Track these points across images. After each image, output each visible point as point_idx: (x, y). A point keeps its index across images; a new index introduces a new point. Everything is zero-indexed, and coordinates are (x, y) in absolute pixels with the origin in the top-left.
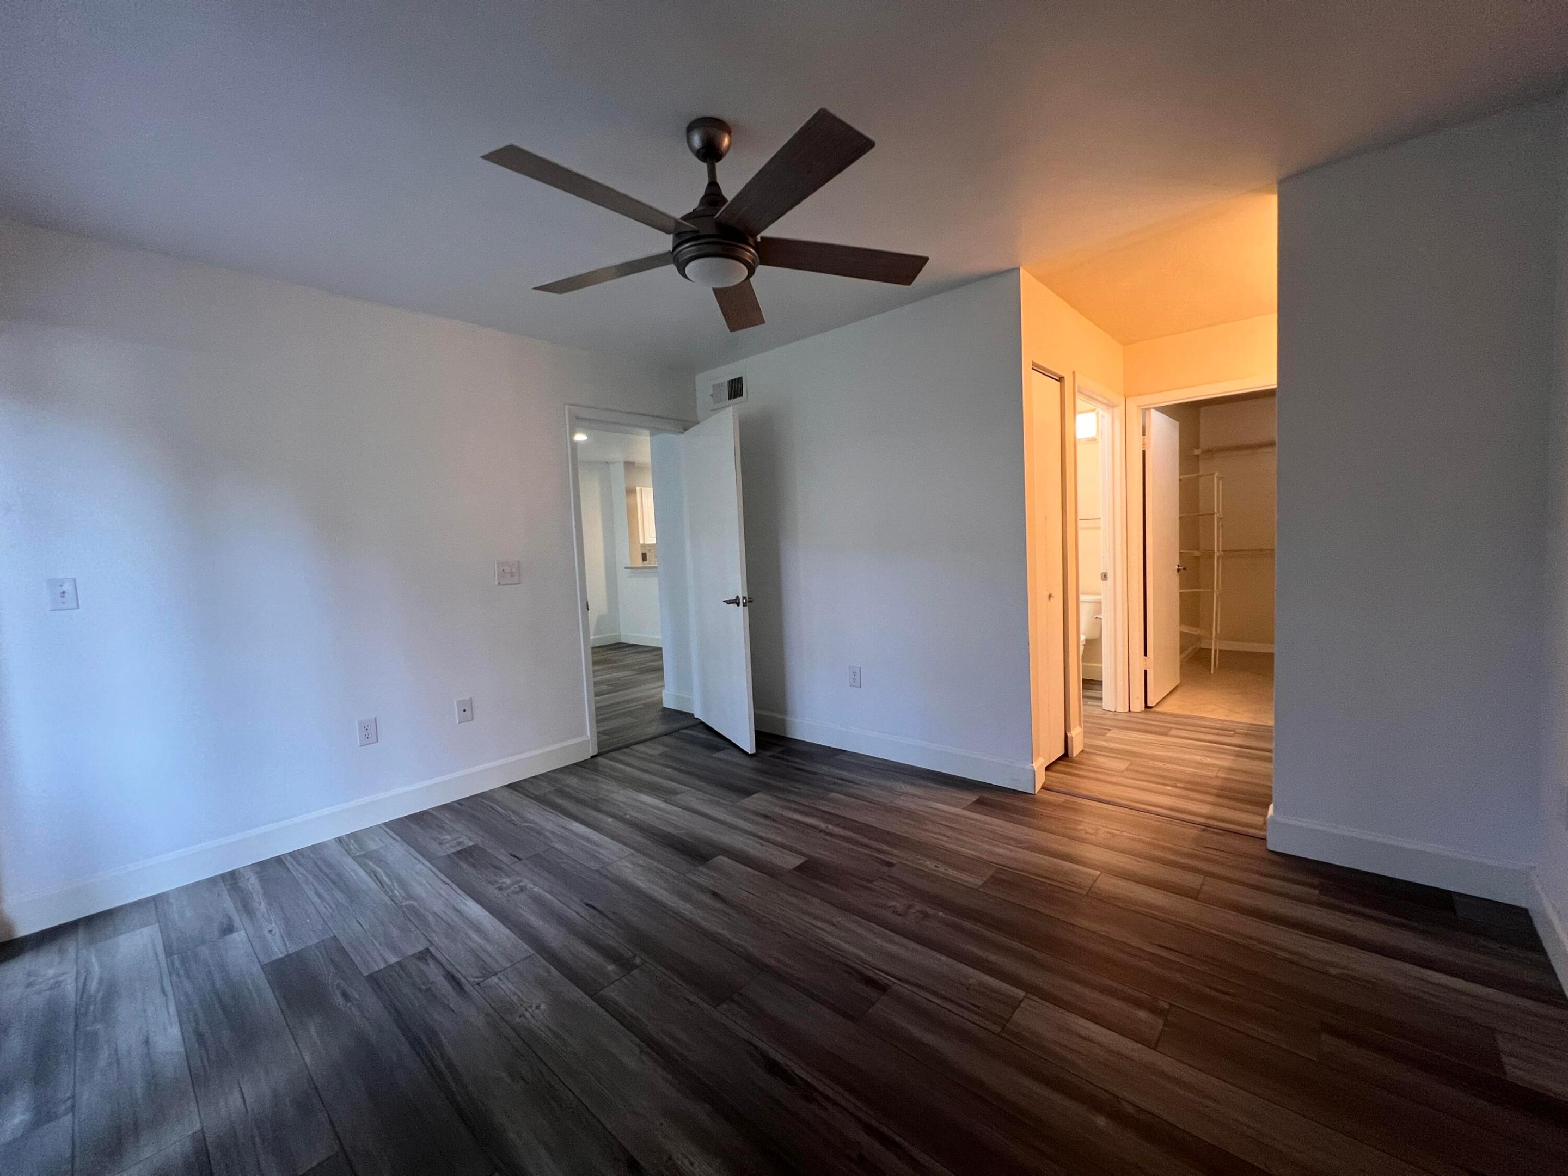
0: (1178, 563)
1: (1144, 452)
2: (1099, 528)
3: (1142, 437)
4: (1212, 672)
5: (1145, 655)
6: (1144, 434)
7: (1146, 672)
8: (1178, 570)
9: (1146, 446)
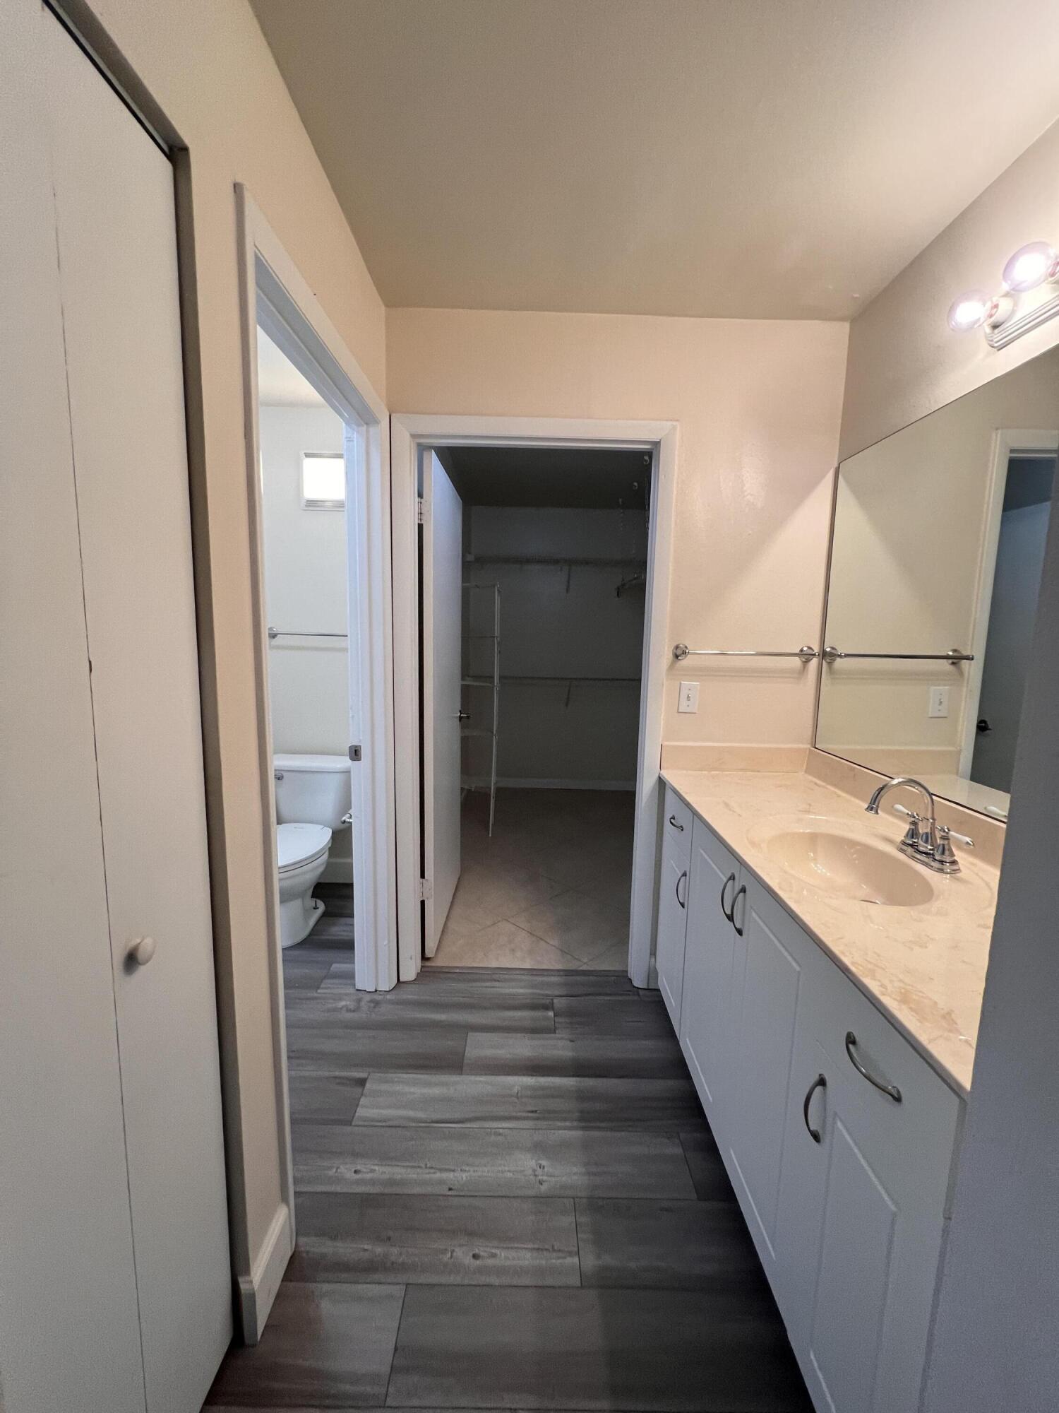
0: (460, 709)
1: (420, 527)
2: (345, 650)
3: (417, 499)
4: (490, 835)
5: (423, 876)
6: (420, 495)
7: (423, 903)
8: (461, 718)
9: (424, 517)
